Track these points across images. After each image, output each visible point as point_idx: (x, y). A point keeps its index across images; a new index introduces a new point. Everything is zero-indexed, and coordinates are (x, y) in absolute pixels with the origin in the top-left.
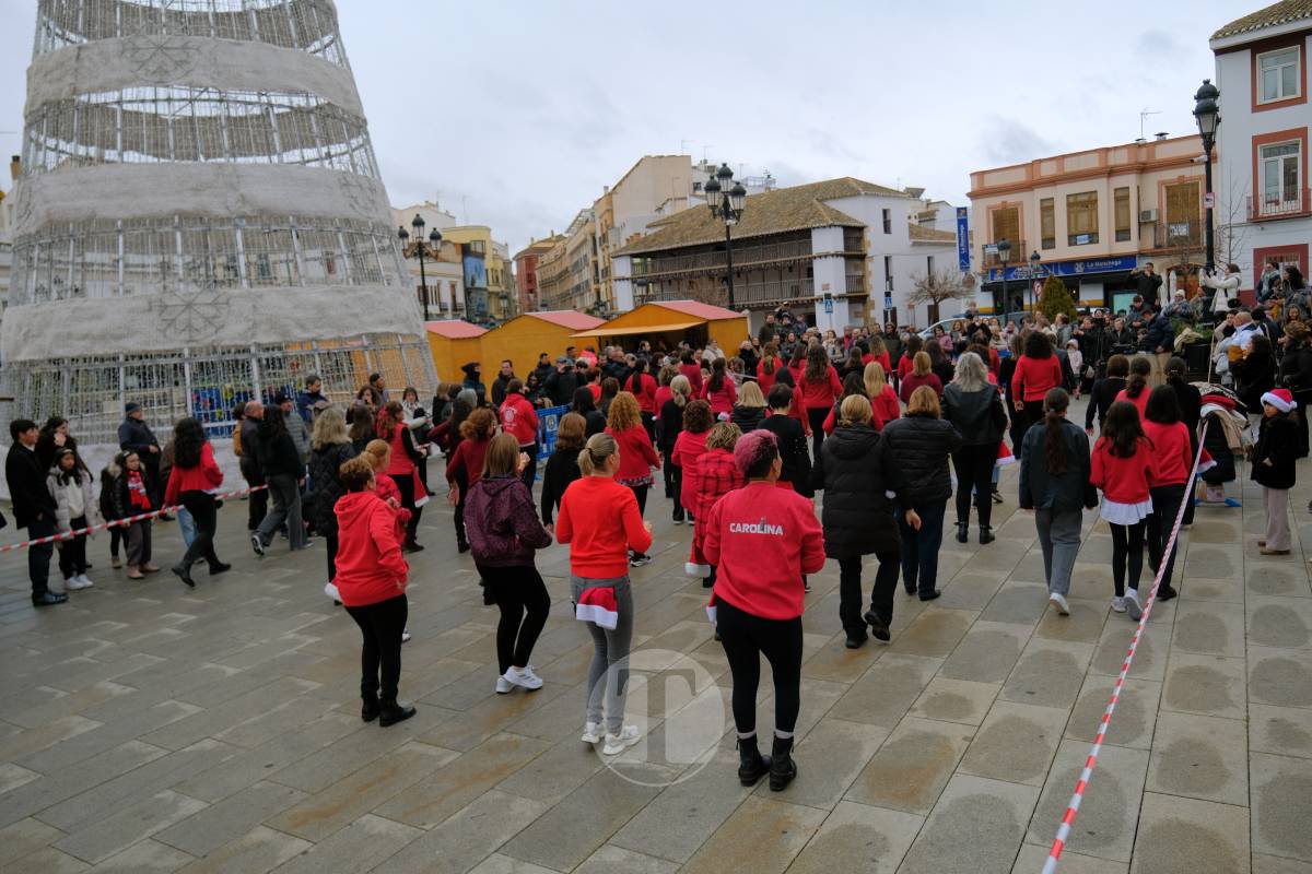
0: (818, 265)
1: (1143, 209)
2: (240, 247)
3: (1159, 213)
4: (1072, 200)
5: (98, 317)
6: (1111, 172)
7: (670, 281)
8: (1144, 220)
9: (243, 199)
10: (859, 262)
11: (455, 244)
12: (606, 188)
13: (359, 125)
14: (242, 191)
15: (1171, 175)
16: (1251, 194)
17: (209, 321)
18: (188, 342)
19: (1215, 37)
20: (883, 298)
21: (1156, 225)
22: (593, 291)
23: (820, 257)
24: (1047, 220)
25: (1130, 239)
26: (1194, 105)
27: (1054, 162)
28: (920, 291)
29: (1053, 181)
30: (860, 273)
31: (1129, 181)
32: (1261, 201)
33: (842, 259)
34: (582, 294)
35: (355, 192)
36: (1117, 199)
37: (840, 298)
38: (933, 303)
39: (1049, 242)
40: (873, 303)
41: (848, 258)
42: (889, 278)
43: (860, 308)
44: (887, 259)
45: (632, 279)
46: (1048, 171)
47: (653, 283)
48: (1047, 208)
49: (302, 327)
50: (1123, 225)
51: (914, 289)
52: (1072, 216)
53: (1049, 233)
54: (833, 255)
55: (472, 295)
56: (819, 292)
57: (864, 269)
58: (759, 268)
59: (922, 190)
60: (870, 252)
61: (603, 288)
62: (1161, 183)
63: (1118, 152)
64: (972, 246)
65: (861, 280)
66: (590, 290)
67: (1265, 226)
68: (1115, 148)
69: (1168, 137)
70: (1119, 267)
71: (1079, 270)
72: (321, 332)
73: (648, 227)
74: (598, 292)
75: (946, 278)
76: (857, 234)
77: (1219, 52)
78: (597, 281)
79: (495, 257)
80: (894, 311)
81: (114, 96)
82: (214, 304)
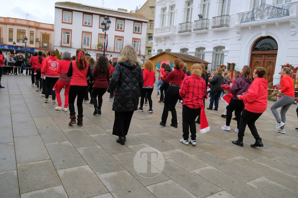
1: (37, 38)
3: (40, 39)
4: (18, 30)
6: (30, 27)
8: (37, 40)
15: (44, 32)
16: (61, 40)
19: (56, 4)
21: (40, 42)
24: (11, 34)
25: (33, 44)
27: (14, 20)
29: (13, 24)
31: (34, 30)
32: (62, 42)
36: (31, 34)
39: (11, 40)
46: (12, 21)
48: (11, 31)
50: (32, 40)
52: (18, 35)
53: (11, 38)
62: (41, 33)
63: (32, 22)
67: (64, 48)
68: (31, 21)
70: (30, 50)
71: (19, 49)
77: (56, 7)
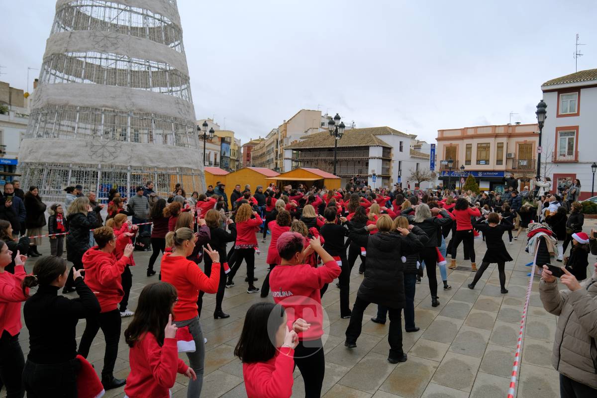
0: (370, 162)
1: (509, 152)
2: (129, 124)
3: (515, 155)
4: (479, 145)
5: (64, 147)
6: (496, 136)
7: (308, 162)
8: (509, 157)
9: (133, 104)
10: (388, 162)
11: (219, 137)
12: (285, 121)
13: (186, 80)
14: (133, 100)
15: (522, 140)
16: (554, 151)
17: (111, 154)
18: (101, 162)
19: (544, 85)
20: (397, 178)
21: (514, 159)
22: (274, 163)
23: (372, 158)
24: (468, 153)
25: (502, 164)
26: (536, 110)
27: (473, 129)
28: (413, 177)
29: (472, 137)
30: (388, 167)
31: (504, 140)
32: (558, 154)
33: (381, 160)
34: (270, 164)
35: (181, 106)
36: (498, 147)
37: (379, 176)
38: (418, 182)
39: (468, 162)
40: (392, 180)
41: (383, 160)
42: (400, 170)
43: (387, 181)
44: (400, 162)
45: (292, 159)
46: (470, 132)
47: (301, 162)
48: (469, 148)
49: (152, 161)
50: (500, 158)
51: (410, 176)
52: (479, 152)
53: (468, 159)
54: (377, 158)
55: (224, 159)
56: (370, 173)
57: (390, 165)
58: (346, 160)
59: (416, 136)
60: (393, 158)
61: (279, 162)
62: (517, 143)
63: (500, 128)
64: (436, 161)
65: (388, 170)
66: (273, 163)
67: (559, 165)
68: (499, 126)
69: (520, 124)
70: (497, 175)
71: (480, 175)
72: (159, 164)
73: (301, 138)
74: (277, 164)
75: (424, 172)
76: (388, 151)
77: (544, 91)
78: (277, 159)
79: (235, 144)
80: (401, 184)
81: (83, 54)
82: (114, 147)
